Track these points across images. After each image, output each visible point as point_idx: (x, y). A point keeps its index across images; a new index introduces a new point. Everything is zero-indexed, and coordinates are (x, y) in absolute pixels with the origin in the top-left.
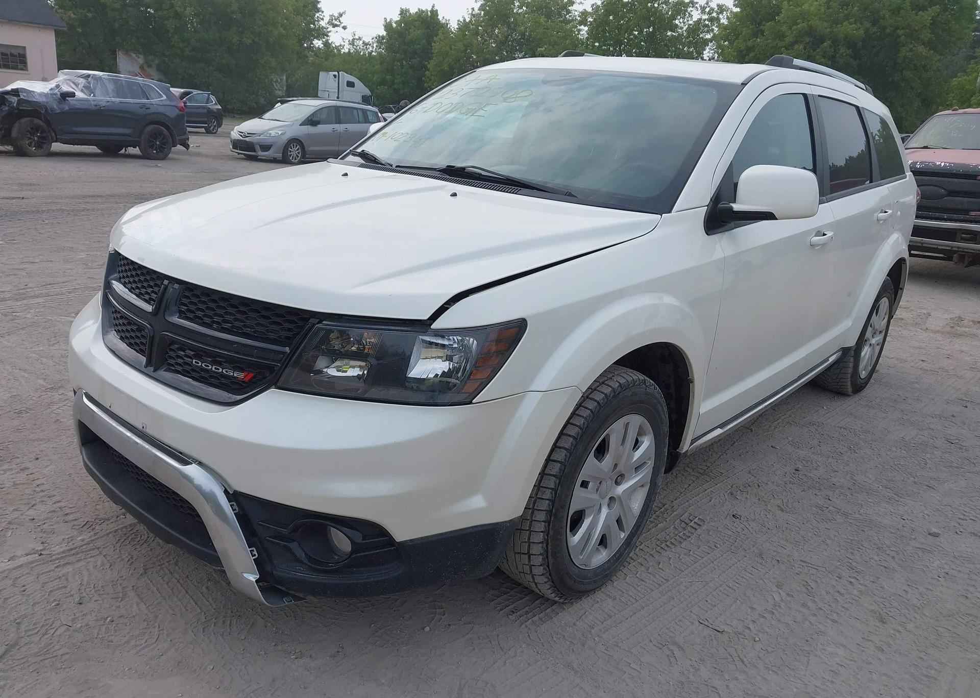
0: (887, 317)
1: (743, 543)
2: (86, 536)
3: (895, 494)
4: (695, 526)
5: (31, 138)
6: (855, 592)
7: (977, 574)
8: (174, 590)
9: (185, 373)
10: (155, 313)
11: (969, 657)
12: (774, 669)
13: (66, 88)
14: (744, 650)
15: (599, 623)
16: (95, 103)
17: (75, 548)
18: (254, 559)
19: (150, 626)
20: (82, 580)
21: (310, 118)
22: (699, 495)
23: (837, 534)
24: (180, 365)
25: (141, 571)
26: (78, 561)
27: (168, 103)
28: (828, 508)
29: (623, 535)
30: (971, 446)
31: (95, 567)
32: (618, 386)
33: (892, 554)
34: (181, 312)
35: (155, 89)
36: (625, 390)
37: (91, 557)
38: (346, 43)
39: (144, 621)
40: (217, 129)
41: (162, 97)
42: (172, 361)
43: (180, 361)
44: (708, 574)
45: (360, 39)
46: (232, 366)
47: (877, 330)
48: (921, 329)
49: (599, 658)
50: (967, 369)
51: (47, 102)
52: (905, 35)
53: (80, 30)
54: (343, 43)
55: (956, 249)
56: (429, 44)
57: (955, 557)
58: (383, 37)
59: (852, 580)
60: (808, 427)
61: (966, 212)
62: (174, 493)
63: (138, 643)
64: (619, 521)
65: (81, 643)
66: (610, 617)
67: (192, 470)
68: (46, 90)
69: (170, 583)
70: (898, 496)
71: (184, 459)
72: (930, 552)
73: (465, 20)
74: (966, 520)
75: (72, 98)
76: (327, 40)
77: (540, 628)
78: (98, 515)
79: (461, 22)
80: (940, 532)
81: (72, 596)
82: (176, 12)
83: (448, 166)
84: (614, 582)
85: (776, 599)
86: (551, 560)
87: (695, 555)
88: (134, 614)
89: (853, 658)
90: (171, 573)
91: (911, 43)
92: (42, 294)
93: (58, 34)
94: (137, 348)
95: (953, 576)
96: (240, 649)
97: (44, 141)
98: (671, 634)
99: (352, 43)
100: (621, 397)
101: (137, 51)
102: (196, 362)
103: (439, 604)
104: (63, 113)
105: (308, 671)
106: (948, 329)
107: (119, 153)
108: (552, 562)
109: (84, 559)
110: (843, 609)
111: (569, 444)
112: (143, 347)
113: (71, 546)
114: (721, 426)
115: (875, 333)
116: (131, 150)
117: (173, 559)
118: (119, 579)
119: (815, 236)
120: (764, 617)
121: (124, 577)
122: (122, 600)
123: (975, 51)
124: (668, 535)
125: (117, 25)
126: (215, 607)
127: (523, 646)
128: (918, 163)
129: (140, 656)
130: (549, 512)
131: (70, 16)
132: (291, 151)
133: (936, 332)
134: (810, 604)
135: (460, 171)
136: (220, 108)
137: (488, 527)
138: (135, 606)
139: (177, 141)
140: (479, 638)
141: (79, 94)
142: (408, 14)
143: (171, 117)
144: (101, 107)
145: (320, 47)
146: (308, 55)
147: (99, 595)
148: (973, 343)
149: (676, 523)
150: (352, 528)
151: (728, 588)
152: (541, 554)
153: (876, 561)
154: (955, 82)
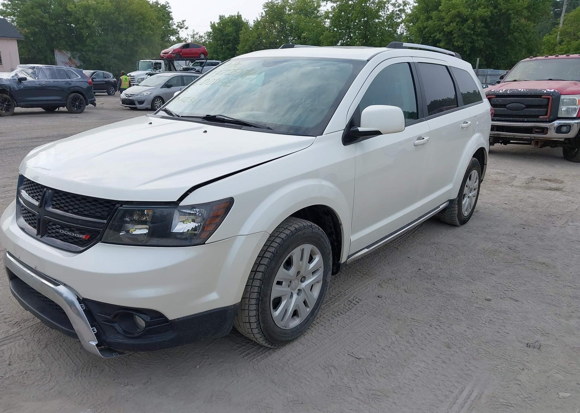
0: (478, 181)
1: (381, 311)
2: (16, 329)
3: (472, 279)
4: (356, 303)
5: (2, 106)
6: (437, 333)
7: (508, 319)
8: (61, 355)
9: (56, 237)
10: (40, 206)
11: (492, 363)
12: (385, 376)
13: (21, 75)
14: (370, 367)
15: (293, 358)
16: (39, 83)
17: (9, 336)
18: (94, 334)
19: (46, 374)
20: (12, 352)
21: (166, 84)
22: (361, 286)
23: (435, 303)
24: (54, 233)
25: (44, 346)
26: (10, 343)
27: (82, 80)
28: (432, 289)
29: (308, 310)
30: (522, 250)
31: (19, 346)
32: (294, 230)
33: (462, 311)
34: (53, 205)
35: (74, 73)
36: (299, 231)
37: (18, 340)
38: (190, 37)
39: (43, 372)
40: (115, 93)
41: (79, 77)
42: (50, 232)
43: (54, 231)
44: (358, 328)
45: (197, 34)
46: (79, 232)
47: (472, 188)
48: (509, 186)
49: (290, 376)
50: (530, 207)
51: (11, 84)
52: (514, 13)
53: (32, 39)
54: (187, 37)
55: (533, 138)
56: (238, 35)
57: (497, 311)
58: (210, 33)
59: (437, 327)
60: (431, 245)
61: (537, 116)
62: (52, 301)
63: (39, 383)
64: (305, 302)
65: (8, 385)
66: (300, 354)
67: (61, 289)
68: (10, 78)
69: (59, 352)
70: (473, 280)
71: (56, 283)
72: (484, 309)
73: (257, 20)
74: (509, 291)
75: (25, 81)
76: (178, 36)
77: (260, 362)
78: (23, 318)
79: (255, 21)
80: (491, 298)
81: (6, 361)
82: (87, 24)
83: (207, 115)
84: (305, 336)
85: (393, 340)
86: (262, 325)
87: (352, 319)
88: (38, 369)
89: (428, 367)
90: (61, 346)
91: (518, 18)
92: (2, 197)
93: (19, 42)
94: (33, 225)
95: (494, 321)
96: (94, 383)
97: (10, 107)
98: (331, 361)
99: (193, 37)
100: (296, 235)
101: (67, 49)
102: (61, 231)
103: (207, 353)
104: (20, 90)
105: (130, 392)
106: (524, 185)
107: (55, 110)
108: (262, 326)
109: (13, 341)
110: (429, 343)
111: (267, 262)
112: (35, 225)
113: (7, 335)
114: (367, 247)
115: (471, 190)
116: (61, 109)
117: (63, 339)
118: (32, 351)
119: (417, 140)
120: (384, 349)
121: (34, 350)
122: (32, 362)
123: (557, 20)
124: (340, 308)
125: (53, 35)
126: (83, 362)
127: (249, 372)
128: (509, 90)
129: (39, 390)
130: (258, 299)
131: (26, 31)
132: (156, 104)
133: (517, 187)
134: (411, 341)
135: (213, 118)
136: (116, 80)
137: (222, 309)
138: (39, 364)
139: (89, 101)
140: (226, 370)
141: (29, 79)
142: (224, 18)
143: (84, 88)
144: (42, 85)
145: (175, 40)
146: (167, 45)
147: (20, 360)
148: (538, 192)
149: (345, 302)
150: (145, 314)
151: (367, 335)
152: (255, 322)
153: (453, 316)
154: (545, 38)
